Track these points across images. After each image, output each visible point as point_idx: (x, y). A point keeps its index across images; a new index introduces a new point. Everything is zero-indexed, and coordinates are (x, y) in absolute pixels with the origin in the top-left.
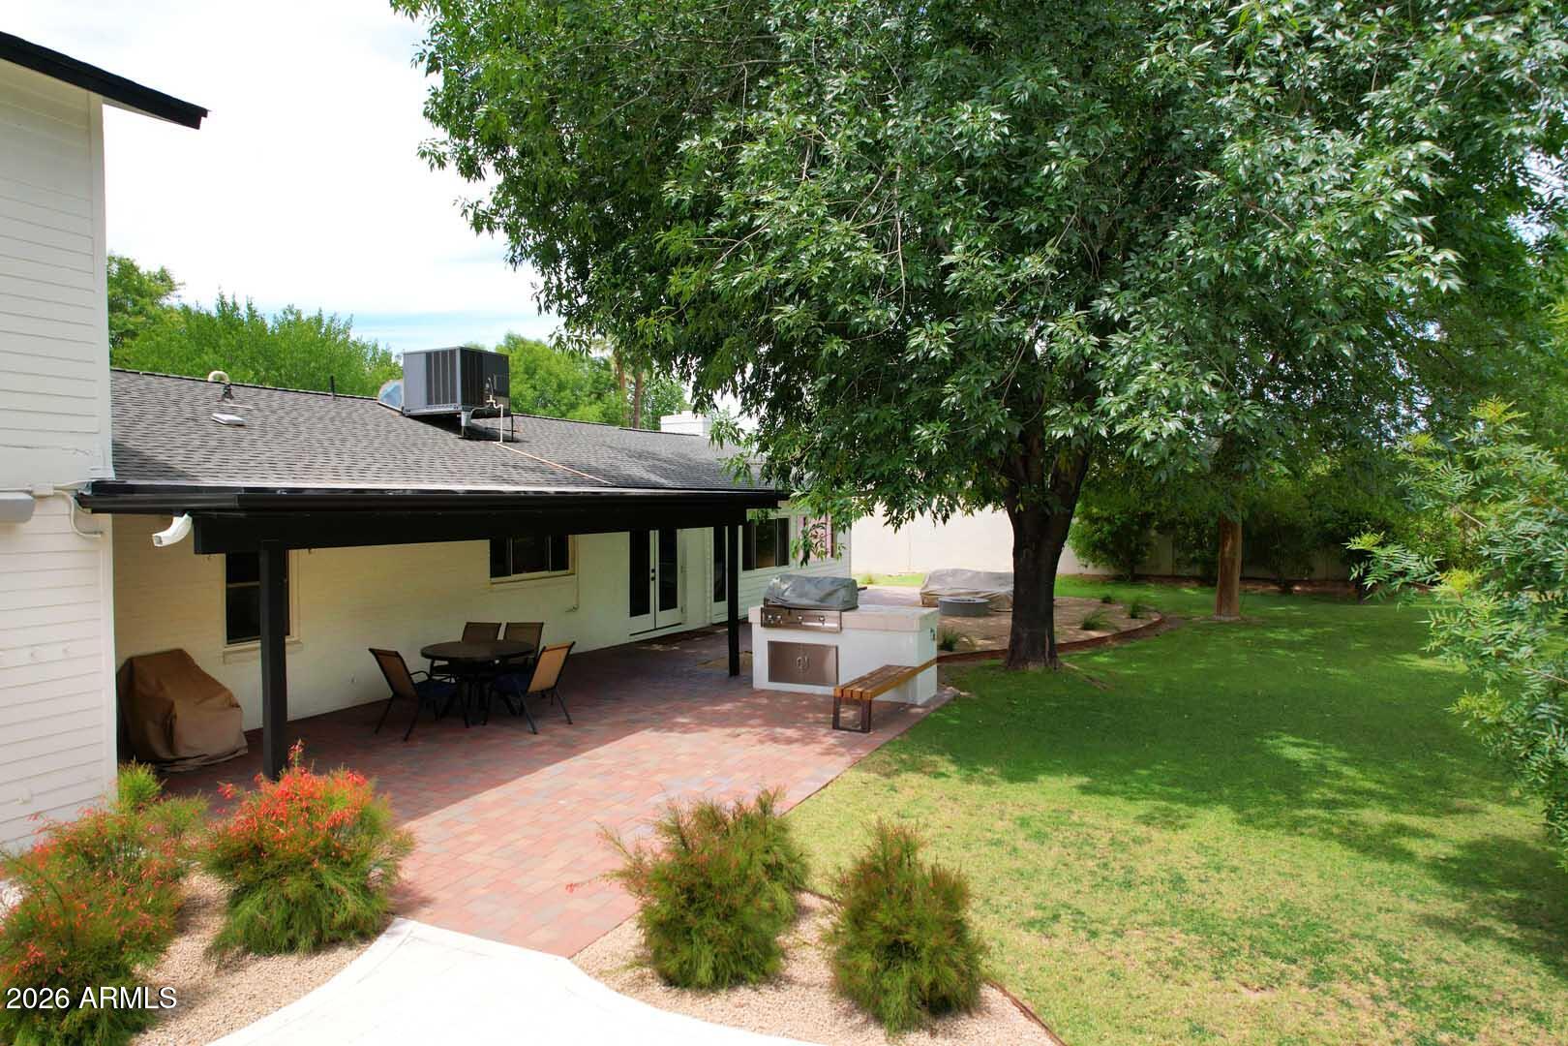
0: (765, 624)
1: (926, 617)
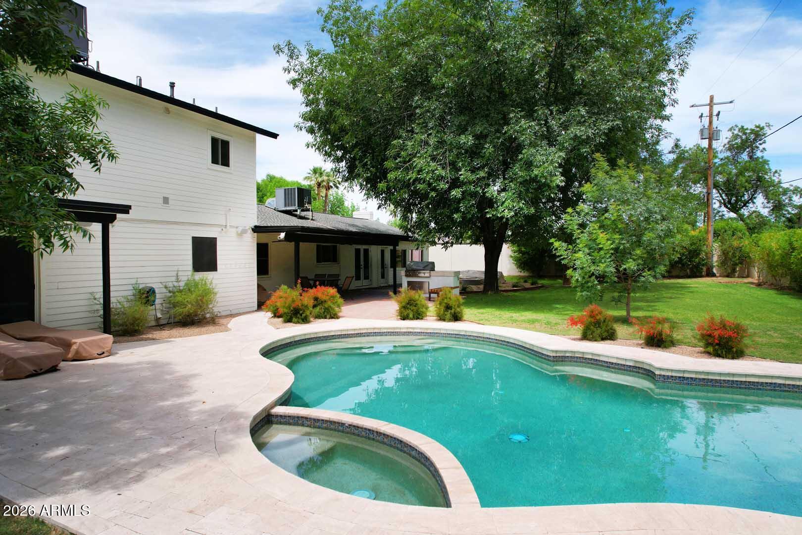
0: (407, 276)
1: (456, 272)
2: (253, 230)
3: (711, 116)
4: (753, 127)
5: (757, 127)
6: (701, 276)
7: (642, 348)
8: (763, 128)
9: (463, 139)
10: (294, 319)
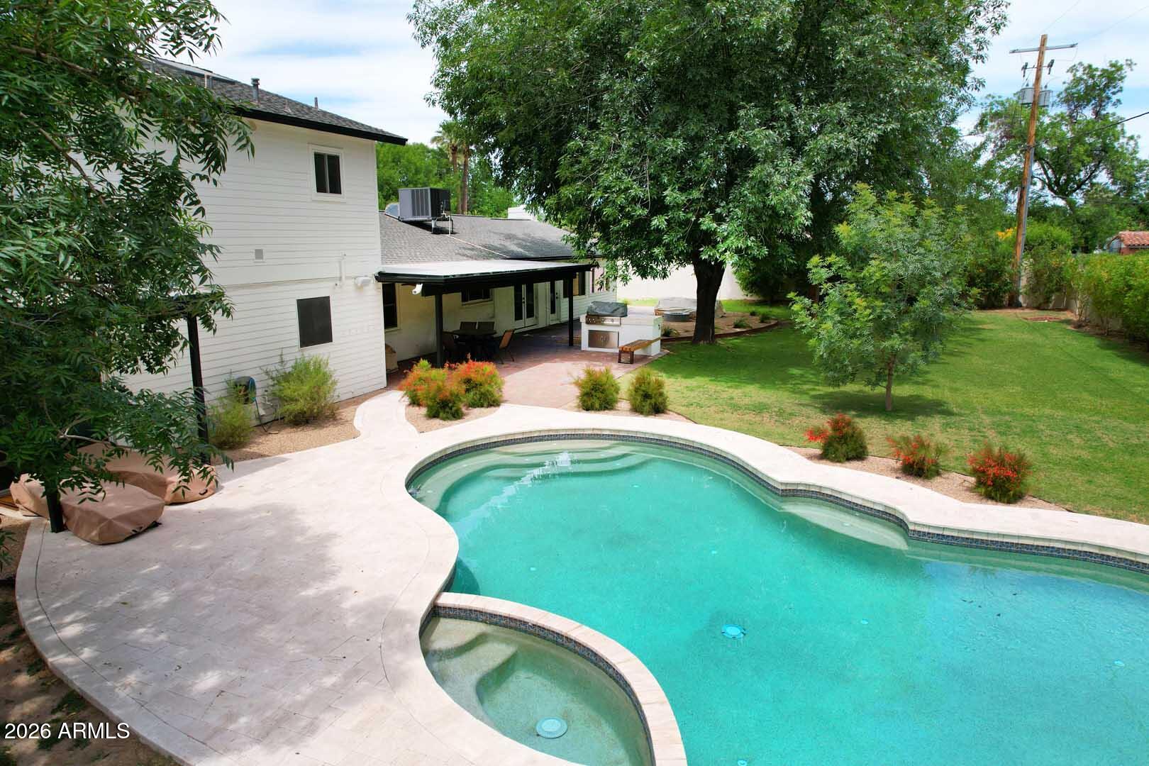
0: (588, 323)
1: (656, 320)
2: (376, 278)
3: (1039, 68)
4: (1106, 67)
5: (1112, 65)
6: (1001, 307)
7: (897, 478)
8: (1120, 69)
9: (670, 144)
10: (441, 414)
